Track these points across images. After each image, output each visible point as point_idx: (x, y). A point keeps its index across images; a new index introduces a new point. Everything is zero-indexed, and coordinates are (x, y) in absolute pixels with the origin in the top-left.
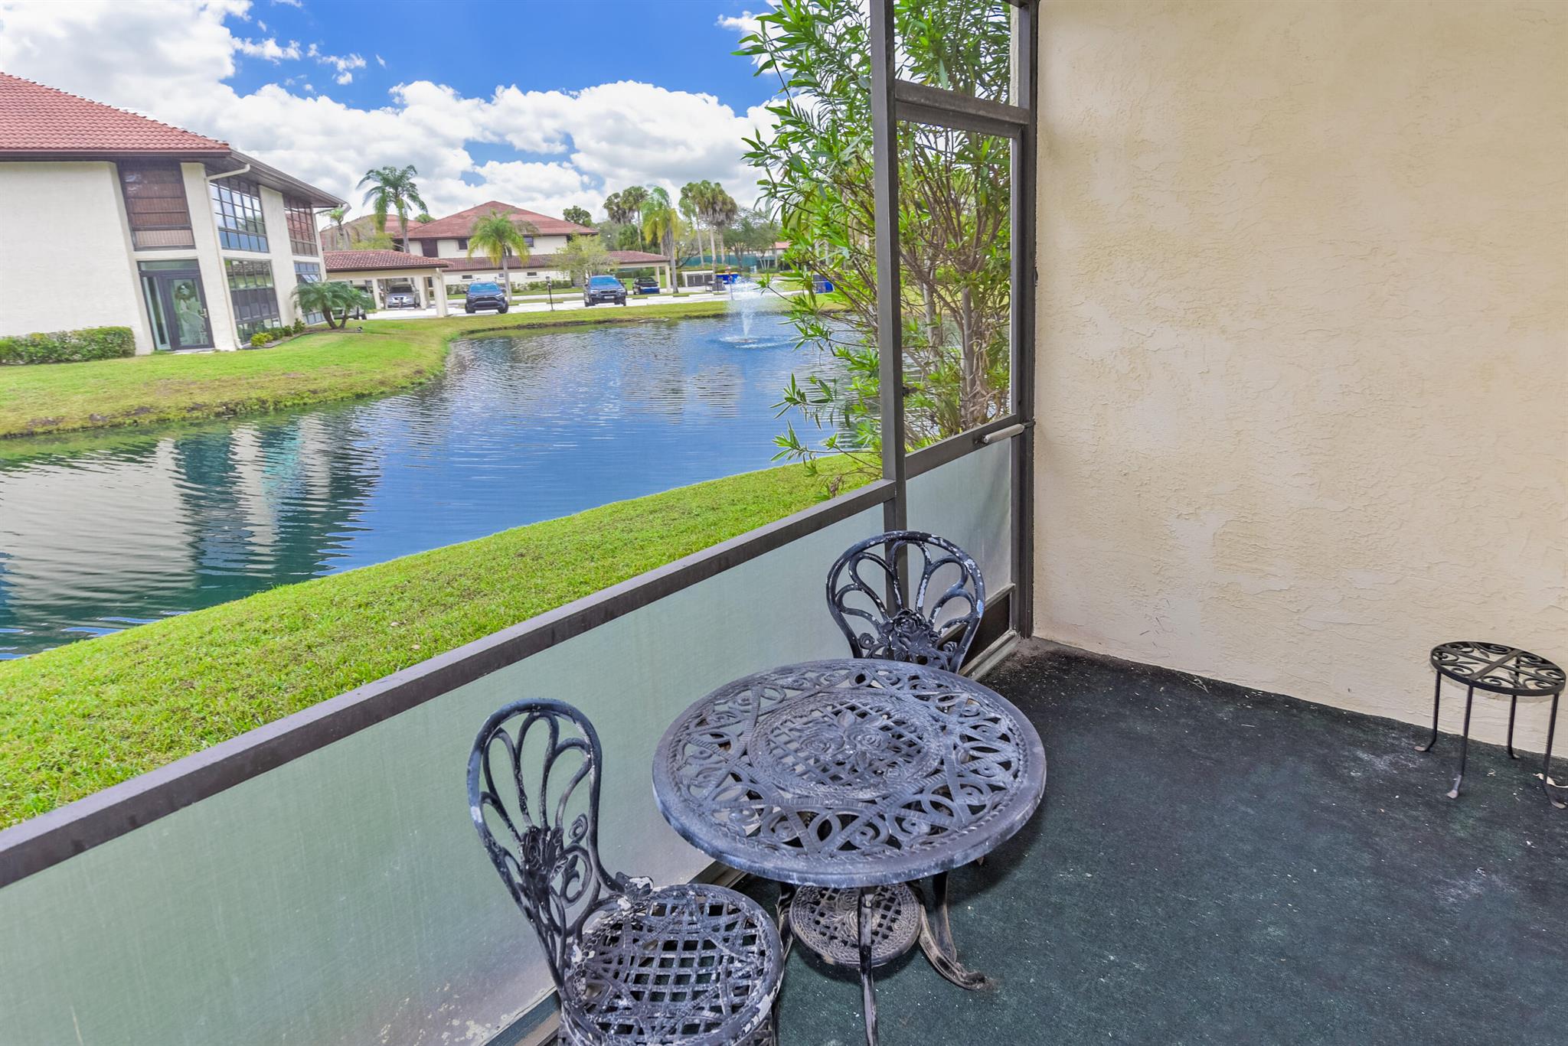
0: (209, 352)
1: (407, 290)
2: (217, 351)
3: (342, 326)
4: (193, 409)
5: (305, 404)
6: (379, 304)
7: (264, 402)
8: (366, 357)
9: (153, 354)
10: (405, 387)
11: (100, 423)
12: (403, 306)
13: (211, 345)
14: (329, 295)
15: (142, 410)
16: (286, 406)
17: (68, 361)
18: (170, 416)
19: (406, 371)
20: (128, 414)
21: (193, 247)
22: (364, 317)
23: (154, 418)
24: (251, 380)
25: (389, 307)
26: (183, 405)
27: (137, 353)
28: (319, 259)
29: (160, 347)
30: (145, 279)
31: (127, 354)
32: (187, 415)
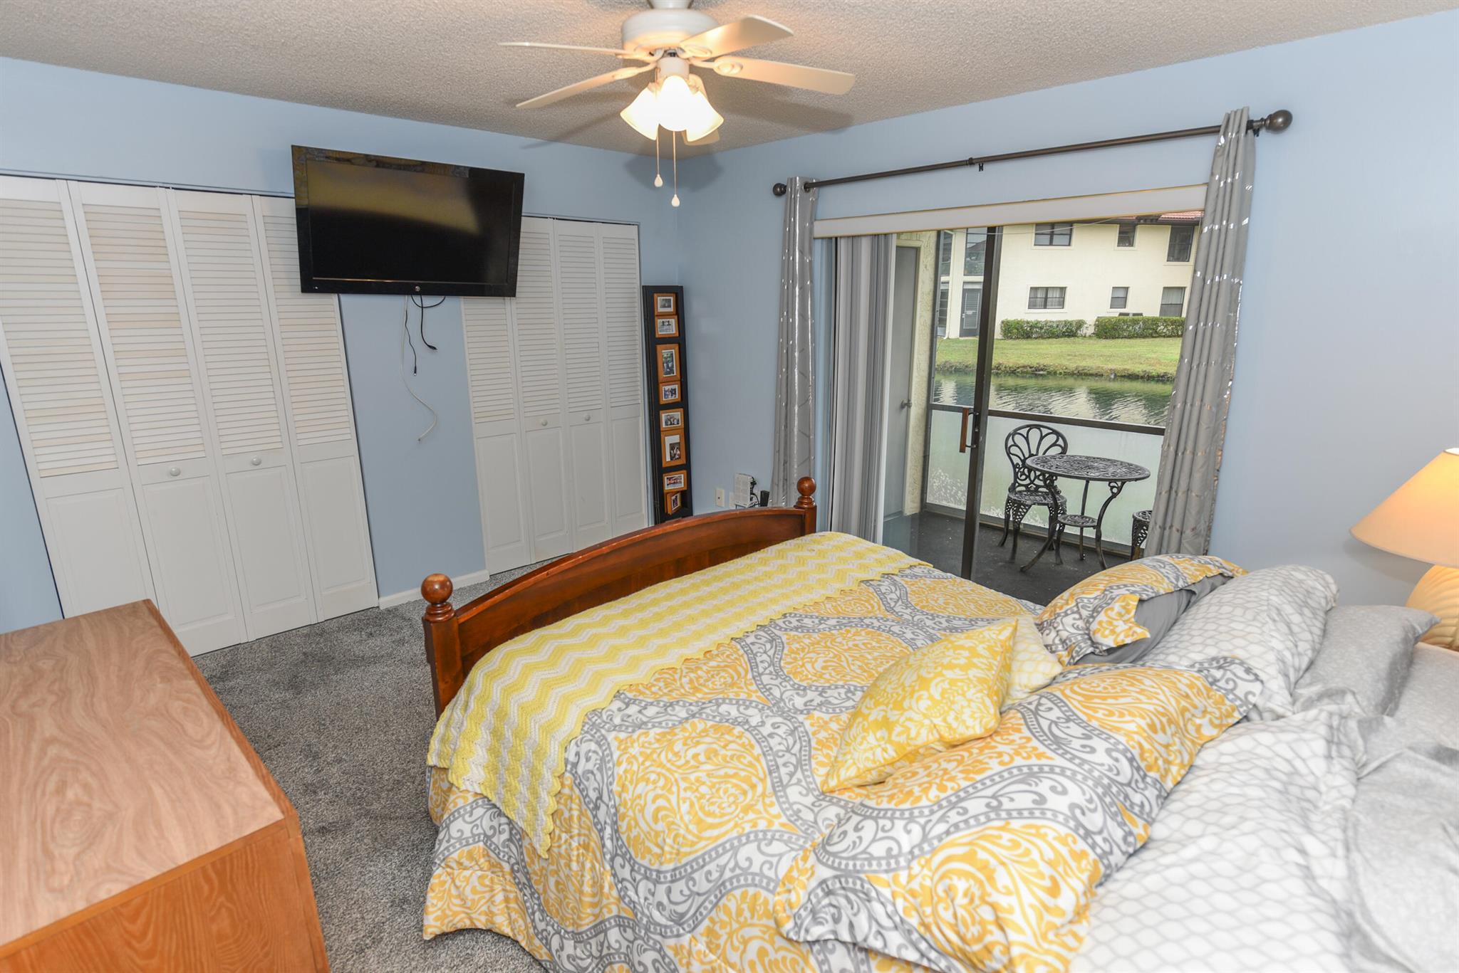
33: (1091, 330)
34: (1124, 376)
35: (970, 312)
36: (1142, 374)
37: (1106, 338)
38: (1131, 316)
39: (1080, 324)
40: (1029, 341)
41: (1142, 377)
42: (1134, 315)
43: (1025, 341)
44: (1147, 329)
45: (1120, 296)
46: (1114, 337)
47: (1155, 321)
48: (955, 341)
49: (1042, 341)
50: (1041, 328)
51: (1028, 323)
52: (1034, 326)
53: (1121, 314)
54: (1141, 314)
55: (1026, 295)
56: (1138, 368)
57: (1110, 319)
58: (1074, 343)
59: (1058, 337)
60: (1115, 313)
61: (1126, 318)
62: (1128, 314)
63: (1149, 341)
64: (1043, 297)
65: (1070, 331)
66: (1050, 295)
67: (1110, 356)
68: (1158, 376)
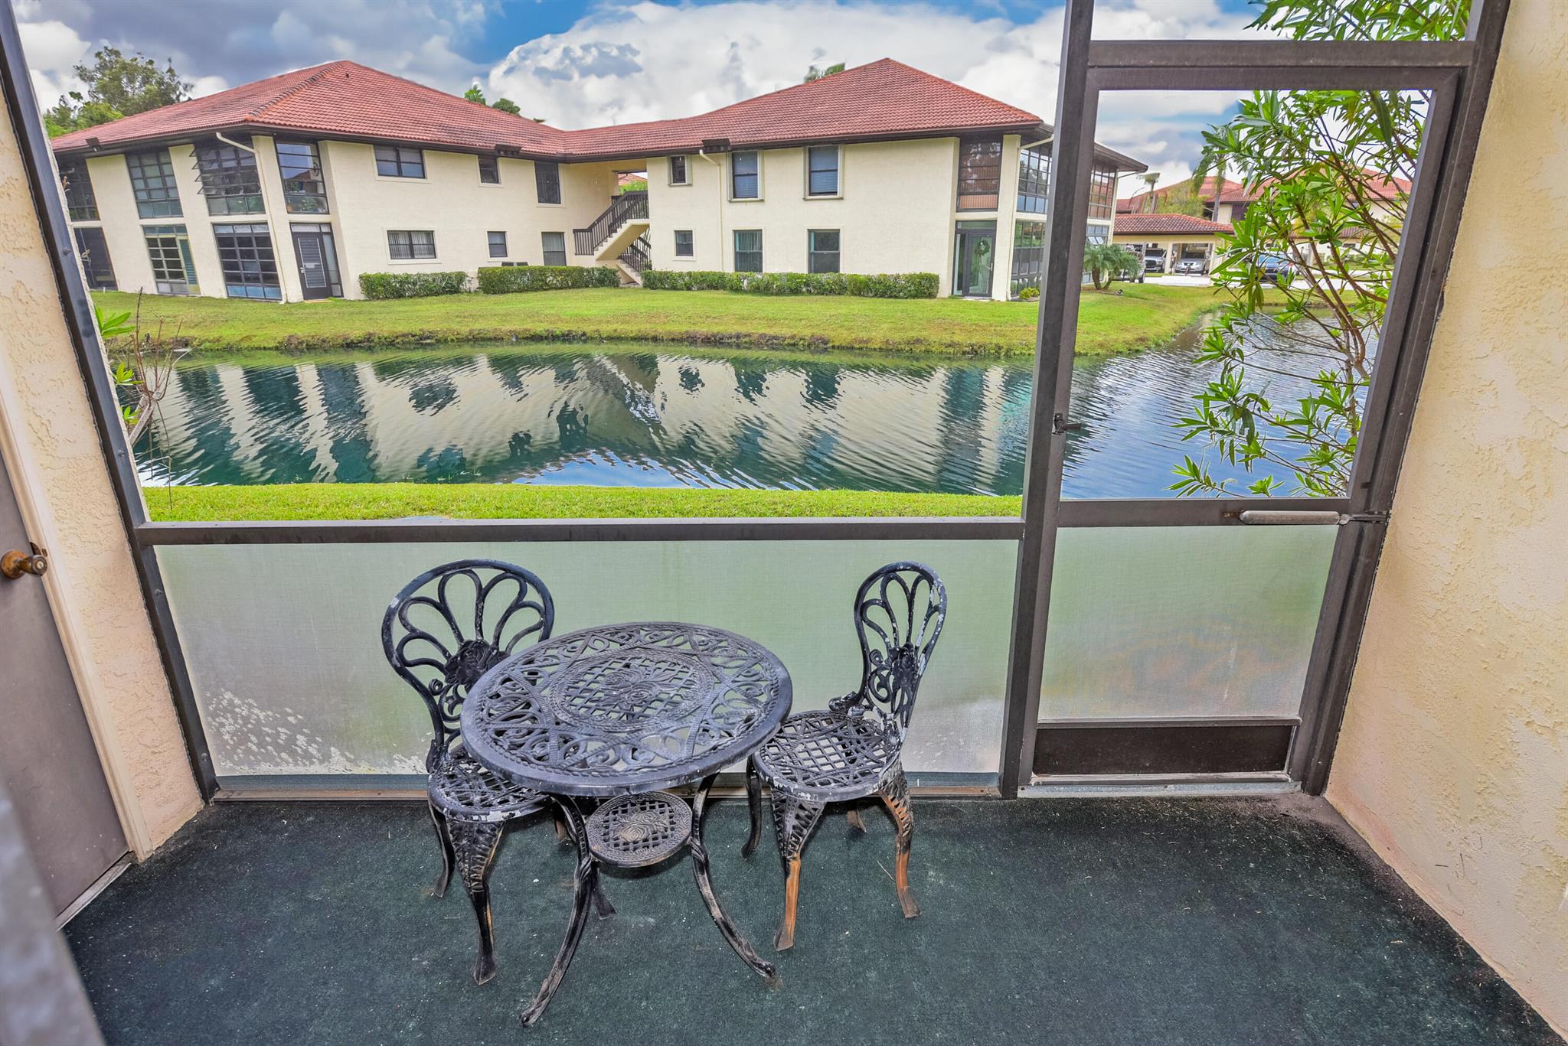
0: (986, 300)
1: (1200, 256)
2: (993, 300)
3: (1106, 288)
4: (950, 346)
5: (1029, 354)
6: (1167, 269)
7: (1000, 348)
8: (1103, 319)
9: (950, 297)
10: (1121, 352)
11: (891, 347)
12: (1189, 271)
13: (990, 294)
14: (1101, 257)
15: (918, 341)
16: (1015, 354)
17: (896, 297)
18: (934, 349)
19: (1129, 337)
20: (908, 343)
21: (996, 209)
22: (1141, 280)
23: (923, 349)
24: (998, 328)
25: (1177, 272)
26: (944, 341)
27: (938, 296)
28: (1110, 223)
29: (956, 292)
30: (959, 235)
31: (931, 296)
32: (944, 350)
33: (475, 284)
34: (527, 338)
35: (311, 265)
36: (545, 334)
37: (495, 293)
38: (515, 265)
39: (461, 277)
40: (403, 301)
41: (546, 338)
42: (519, 264)
43: (397, 302)
44: (535, 282)
45: (498, 242)
46: (504, 292)
47: (542, 271)
48: (299, 305)
49: (419, 300)
50: (414, 284)
51: (395, 277)
52: (405, 280)
53: (504, 264)
54: (526, 264)
55: (384, 242)
56: (540, 328)
57: (494, 270)
58: (460, 301)
59: (437, 294)
60: (497, 263)
61: (510, 268)
62: (511, 264)
63: (542, 294)
64: (405, 243)
65: (450, 286)
66: (415, 241)
67: (505, 315)
68: (563, 335)
